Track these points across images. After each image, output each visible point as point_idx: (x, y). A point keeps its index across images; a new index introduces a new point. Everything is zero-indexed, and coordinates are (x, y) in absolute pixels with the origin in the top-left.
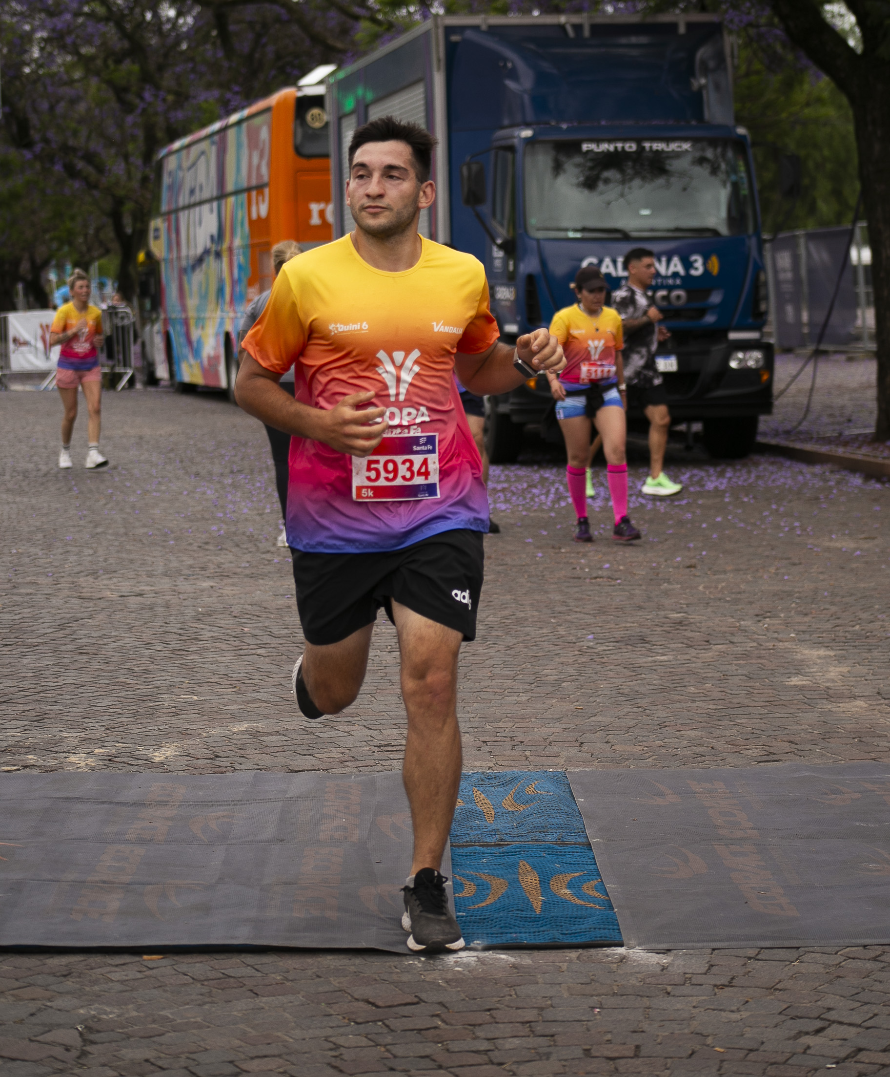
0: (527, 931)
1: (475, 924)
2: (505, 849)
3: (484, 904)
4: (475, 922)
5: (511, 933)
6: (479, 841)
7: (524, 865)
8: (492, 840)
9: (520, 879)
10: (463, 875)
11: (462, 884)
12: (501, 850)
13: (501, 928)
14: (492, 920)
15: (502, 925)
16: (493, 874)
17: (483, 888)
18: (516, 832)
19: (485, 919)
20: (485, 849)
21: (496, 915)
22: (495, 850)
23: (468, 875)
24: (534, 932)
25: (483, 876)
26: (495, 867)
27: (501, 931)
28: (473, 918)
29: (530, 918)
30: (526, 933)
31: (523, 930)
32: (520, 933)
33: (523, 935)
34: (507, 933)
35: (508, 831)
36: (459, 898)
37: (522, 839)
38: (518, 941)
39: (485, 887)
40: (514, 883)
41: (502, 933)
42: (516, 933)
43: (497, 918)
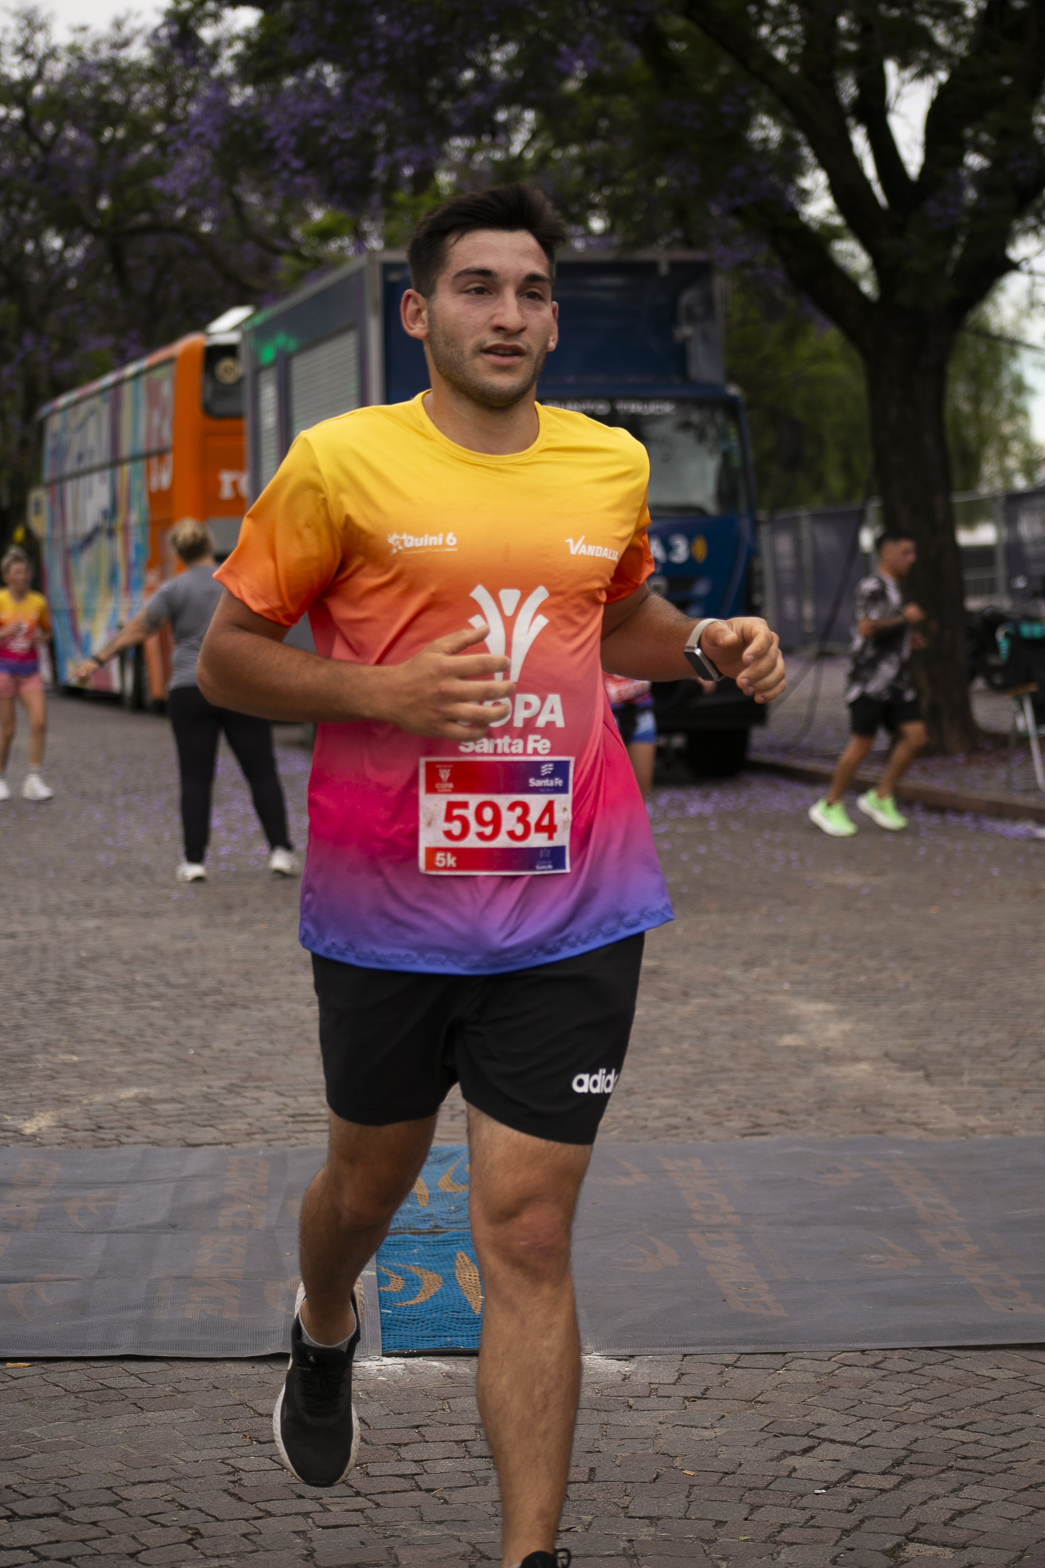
0: (465, 1334)
1: (403, 1325)
2: (440, 1237)
3: (413, 1302)
4: (403, 1322)
5: (445, 1337)
6: (410, 1228)
7: (462, 1258)
8: (426, 1226)
9: (457, 1276)
10: (390, 1268)
11: (387, 1277)
12: (436, 1239)
13: (434, 1330)
14: (423, 1322)
15: (435, 1327)
16: (425, 1267)
17: (412, 1283)
18: (454, 1217)
19: (414, 1320)
20: (416, 1238)
21: (428, 1316)
22: (429, 1238)
23: (395, 1267)
24: (473, 1336)
25: (413, 1269)
26: (428, 1258)
27: (433, 1334)
28: (401, 1317)
29: (468, 1319)
30: (462, 1336)
31: (460, 1333)
32: (456, 1336)
33: (460, 1339)
34: (440, 1336)
35: (444, 1216)
36: (385, 1292)
37: (460, 1226)
38: (454, 1346)
39: (415, 1282)
40: (450, 1280)
41: (434, 1337)
42: (451, 1337)
43: (429, 1320)
